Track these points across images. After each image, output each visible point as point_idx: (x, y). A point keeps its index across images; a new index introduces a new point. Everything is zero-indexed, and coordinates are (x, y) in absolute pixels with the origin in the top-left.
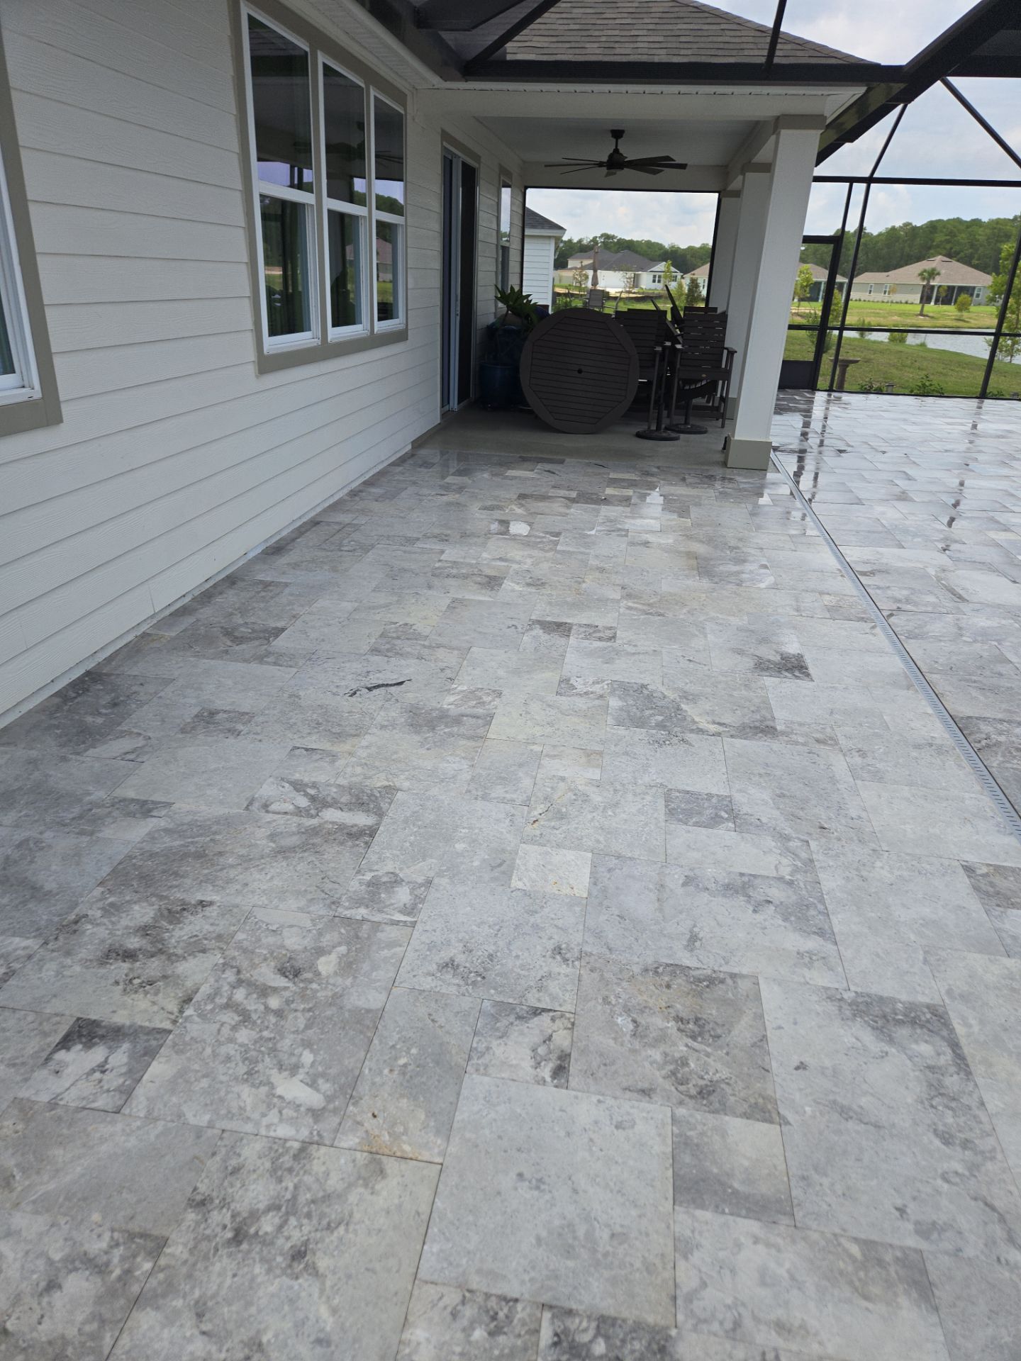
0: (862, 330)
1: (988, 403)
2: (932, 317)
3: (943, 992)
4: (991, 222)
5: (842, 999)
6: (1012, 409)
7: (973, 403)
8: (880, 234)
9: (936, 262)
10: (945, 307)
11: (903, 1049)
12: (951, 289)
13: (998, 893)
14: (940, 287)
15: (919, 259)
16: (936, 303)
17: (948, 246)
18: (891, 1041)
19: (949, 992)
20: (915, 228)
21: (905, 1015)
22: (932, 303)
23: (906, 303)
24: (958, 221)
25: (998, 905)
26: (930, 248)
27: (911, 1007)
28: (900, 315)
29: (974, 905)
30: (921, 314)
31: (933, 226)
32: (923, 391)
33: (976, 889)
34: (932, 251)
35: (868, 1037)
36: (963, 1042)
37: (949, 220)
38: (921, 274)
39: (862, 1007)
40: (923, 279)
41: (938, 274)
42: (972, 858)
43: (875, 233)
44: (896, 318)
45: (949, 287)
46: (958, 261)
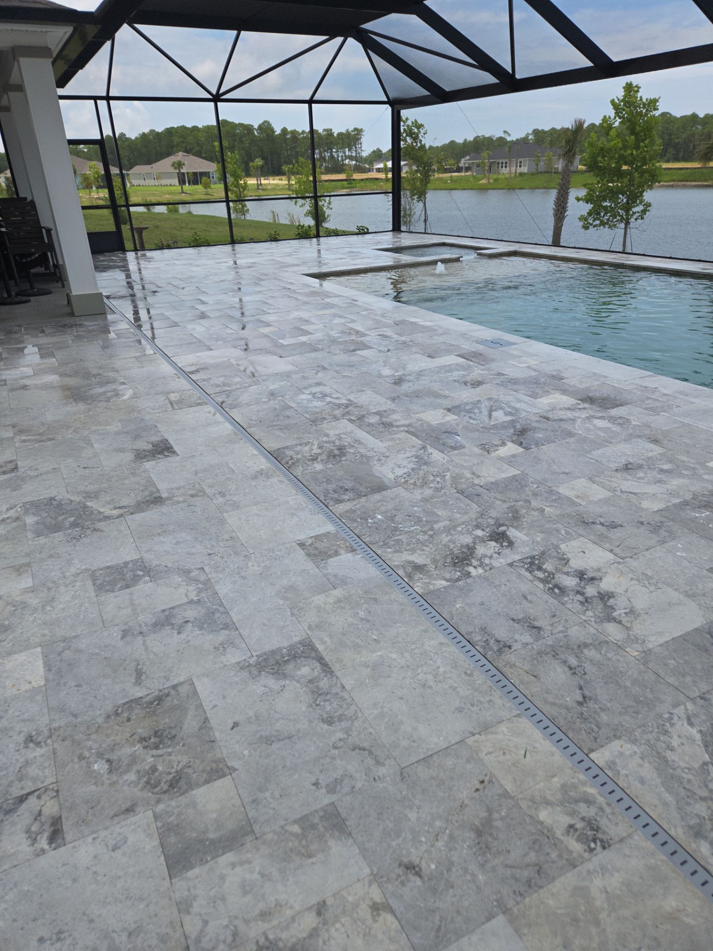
0: (148, 205)
1: (237, 246)
2: (190, 194)
3: (306, 628)
4: (204, 127)
5: (250, 665)
6: (251, 248)
7: (228, 248)
8: (136, 138)
9: (180, 156)
10: (196, 187)
11: (292, 678)
12: (195, 174)
13: (320, 552)
14: (188, 173)
15: (168, 155)
16: (189, 184)
17: (184, 145)
18: (285, 676)
19: (310, 627)
20: (158, 134)
21: (289, 655)
22: (187, 185)
23: (171, 185)
24: (184, 127)
25: (322, 560)
26: (173, 147)
27: (291, 648)
28: (169, 194)
29: (310, 566)
30: (183, 192)
31: (170, 131)
32: (197, 243)
33: (308, 555)
34: (175, 149)
35: (271, 682)
36: (324, 654)
37: (178, 127)
38: (173, 165)
39: (263, 664)
40: (176, 168)
41: (184, 164)
42: (301, 537)
43: (133, 138)
44: (167, 196)
45: (193, 173)
46: (193, 155)
